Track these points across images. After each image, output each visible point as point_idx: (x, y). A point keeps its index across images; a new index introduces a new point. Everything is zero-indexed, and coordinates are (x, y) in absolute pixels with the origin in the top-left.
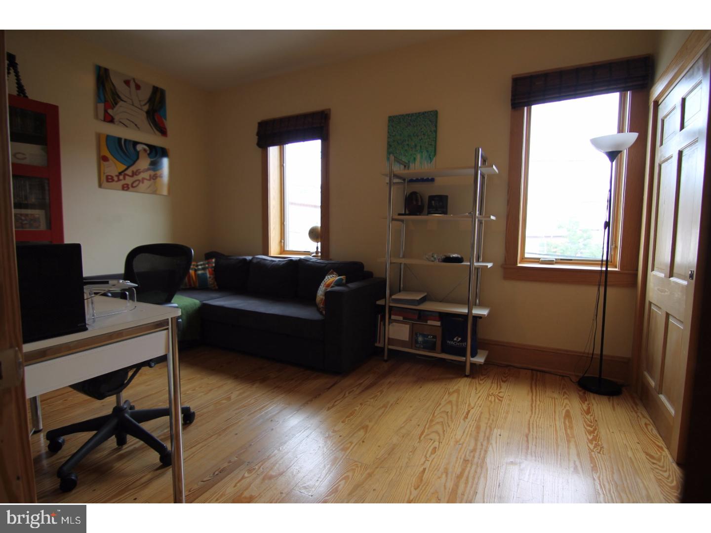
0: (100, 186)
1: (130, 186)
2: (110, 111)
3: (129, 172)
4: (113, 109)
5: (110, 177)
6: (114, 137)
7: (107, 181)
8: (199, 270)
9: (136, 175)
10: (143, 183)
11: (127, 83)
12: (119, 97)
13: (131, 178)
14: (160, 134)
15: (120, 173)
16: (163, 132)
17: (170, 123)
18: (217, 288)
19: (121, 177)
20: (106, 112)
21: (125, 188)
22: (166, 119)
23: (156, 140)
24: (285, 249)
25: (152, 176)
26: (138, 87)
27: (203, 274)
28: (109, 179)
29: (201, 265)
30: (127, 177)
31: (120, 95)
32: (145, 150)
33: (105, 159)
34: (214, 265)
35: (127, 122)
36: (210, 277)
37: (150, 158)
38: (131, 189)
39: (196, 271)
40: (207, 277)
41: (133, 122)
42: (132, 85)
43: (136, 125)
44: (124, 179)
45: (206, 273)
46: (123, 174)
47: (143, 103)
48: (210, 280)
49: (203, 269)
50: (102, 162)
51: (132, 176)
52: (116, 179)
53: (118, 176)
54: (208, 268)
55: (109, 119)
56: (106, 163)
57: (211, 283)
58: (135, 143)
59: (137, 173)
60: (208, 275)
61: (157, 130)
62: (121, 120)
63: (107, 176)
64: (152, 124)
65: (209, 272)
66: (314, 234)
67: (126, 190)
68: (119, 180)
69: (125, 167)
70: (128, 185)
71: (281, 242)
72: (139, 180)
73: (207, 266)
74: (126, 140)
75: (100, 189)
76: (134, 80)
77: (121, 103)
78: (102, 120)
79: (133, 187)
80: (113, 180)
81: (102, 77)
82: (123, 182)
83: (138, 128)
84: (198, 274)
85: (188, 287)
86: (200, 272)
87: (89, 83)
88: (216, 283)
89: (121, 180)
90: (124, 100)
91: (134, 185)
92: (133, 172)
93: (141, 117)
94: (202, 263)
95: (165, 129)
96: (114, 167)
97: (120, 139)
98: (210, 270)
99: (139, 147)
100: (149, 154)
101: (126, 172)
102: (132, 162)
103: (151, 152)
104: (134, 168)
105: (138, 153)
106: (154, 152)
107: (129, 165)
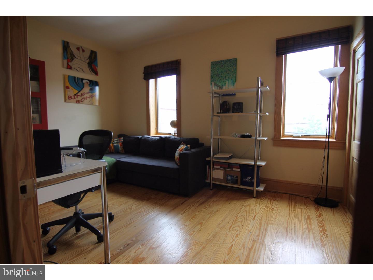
0: (65, 101)
1: (80, 101)
2: (70, 63)
3: (79, 94)
5: (70, 97)
6: (72, 77)
7: (69, 99)
9: (83, 95)
10: (86, 99)
11: (78, 49)
12: (74, 56)
13: (80, 97)
14: (94, 74)
15: (75, 95)
16: (96, 73)
17: (100, 69)
18: (124, 152)
19: (76, 97)
20: (68, 64)
21: (78, 102)
22: (97, 67)
23: (93, 77)
24: (158, 132)
25: (91, 96)
26: (83, 51)
27: (117, 145)
28: (70, 98)
29: (116, 141)
30: (78, 97)
31: (75, 55)
32: (87, 83)
33: (68, 88)
34: (122, 141)
35: (78, 69)
36: (120, 147)
37: (90, 86)
38: (81, 102)
39: (113, 144)
40: (119, 147)
41: (81, 69)
42: (81, 50)
43: (83, 70)
44: (77, 97)
45: (118, 145)
46: (76, 95)
47: (86, 59)
48: (121, 148)
49: (117, 143)
50: (66, 89)
51: (81, 96)
52: (73, 97)
53: (74, 96)
54: (119, 142)
55: (69, 68)
56: (68, 90)
57: (121, 150)
58: (82, 79)
59: (84, 95)
60: (119, 146)
61: (93, 72)
62: (76, 68)
63: (69, 96)
64: (90, 70)
65: (120, 145)
66: (173, 124)
67: (78, 103)
68: (74, 98)
69: (77, 91)
70: (79, 100)
71: (156, 128)
72: (84, 98)
73: (119, 141)
74: (78, 78)
75: (66, 103)
76: (81, 47)
77: (75, 59)
79: (81, 101)
80: (72, 98)
81: (66, 46)
82: (76, 99)
83: (84, 71)
84: (114, 146)
85: (109, 152)
86: (115, 144)
87: (59, 49)
88: (123, 150)
89: (76, 98)
90: (76, 57)
91: (82, 100)
92: (81, 94)
93: (85, 66)
94: (116, 140)
96: (72, 91)
97: (75, 77)
98: (120, 143)
99: (84, 81)
100: (89, 85)
101: (78, 94)
102: (81, 89)
103: (90, 83)
104: (82, 92)
105: (84, 84)
106: (92, 84)
107: (79, 90)
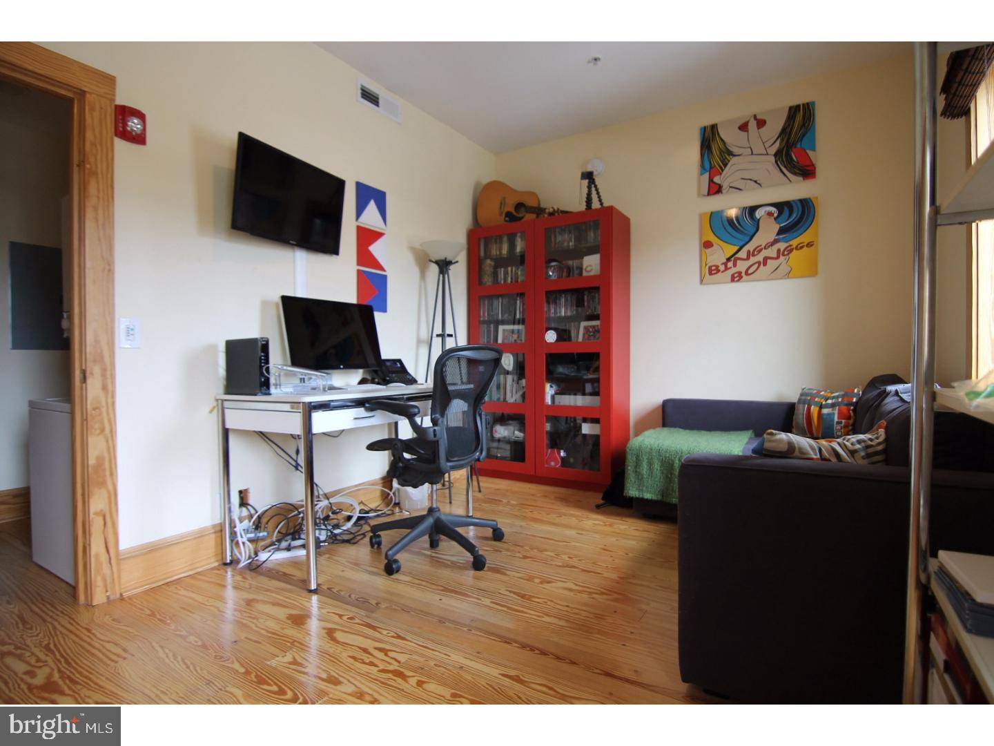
0: (701, 281)
1: (743, 274)
2: (717, 179)
3: (743, 254)
4: (721, 174)
5: (713, 268)
7: (711, 274)
8: (827, 406)
9: (754, 255)
10: (765, 264)
11: (744, 127)
12: (730, 153)
13: (746, 262)
14: (801, 179)
15: (728, 260)
16: (807, 172)
19: (730, 264)
20: (711, 181)
21: (737, 277)
22: (814, 149)
25: (782, 250)
26: (761, 123)
27: (828, 414)
28: (714, 270)
29: (833, 398)
30: (738, 262)
31: (731, 150)
32: (770, 214)
33: (707, 245)
34: (854, 400)
35: (740, 184)
36: (838, 423)
38: (745, 277)
39: (821, 407)
40: (833, 420)
41: (751, 180)
42: (753, 125)
43: (756, 182)
44: (735, 265)
45: (834, 414)
46: (733, 259)
47: (769, 143)
48: (839, 427)
49: (833, 405)
50: (704, 249)
51: (748, 258)
52: (722, 268)
53: (725, 264)
54: (841, 404)
55: (714, 189)
56: (709, 251)
59: (756, 253)
60: (836, 419)
61: (795, 174)
62: (732, 185)
63: (710, 267)
64: (784, 169)
65: (841, 410)
67: (738, 281)
68: (726, 269)
69: (736, 248)
70: (740, 273)
72: (759, 263)
73: (841, 400)
75: (702, 286)
76: (755, 117)
77: (733, 160)
78: (705, 196)
79: (747, 274)
80: (718, 271)
82: (734, 270)
83: (759, 184)
84: (823, 414)
86: (825, 411)
87: (693, 154)
89: (731, 268)
90: (737, 154)
91: (750, 272)
92: (749, 252)
93: (765, 166)
94: (837, 394)
95: (813, 165)
96: (719, 254)
98: (844, 408)
99: (759, 214)
100: (775, 219)
101: (738, 255)
102: (747, 239)
103: (780, 213)
104: (750, 246)
105: (758, 222)
106: (786, 211)
107: (744, 243)
